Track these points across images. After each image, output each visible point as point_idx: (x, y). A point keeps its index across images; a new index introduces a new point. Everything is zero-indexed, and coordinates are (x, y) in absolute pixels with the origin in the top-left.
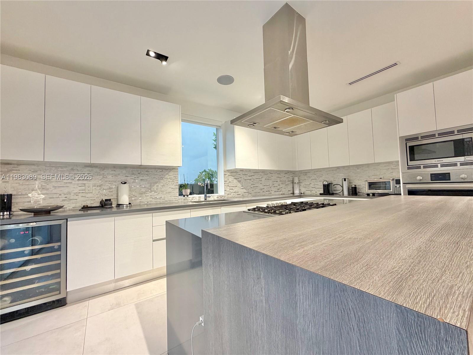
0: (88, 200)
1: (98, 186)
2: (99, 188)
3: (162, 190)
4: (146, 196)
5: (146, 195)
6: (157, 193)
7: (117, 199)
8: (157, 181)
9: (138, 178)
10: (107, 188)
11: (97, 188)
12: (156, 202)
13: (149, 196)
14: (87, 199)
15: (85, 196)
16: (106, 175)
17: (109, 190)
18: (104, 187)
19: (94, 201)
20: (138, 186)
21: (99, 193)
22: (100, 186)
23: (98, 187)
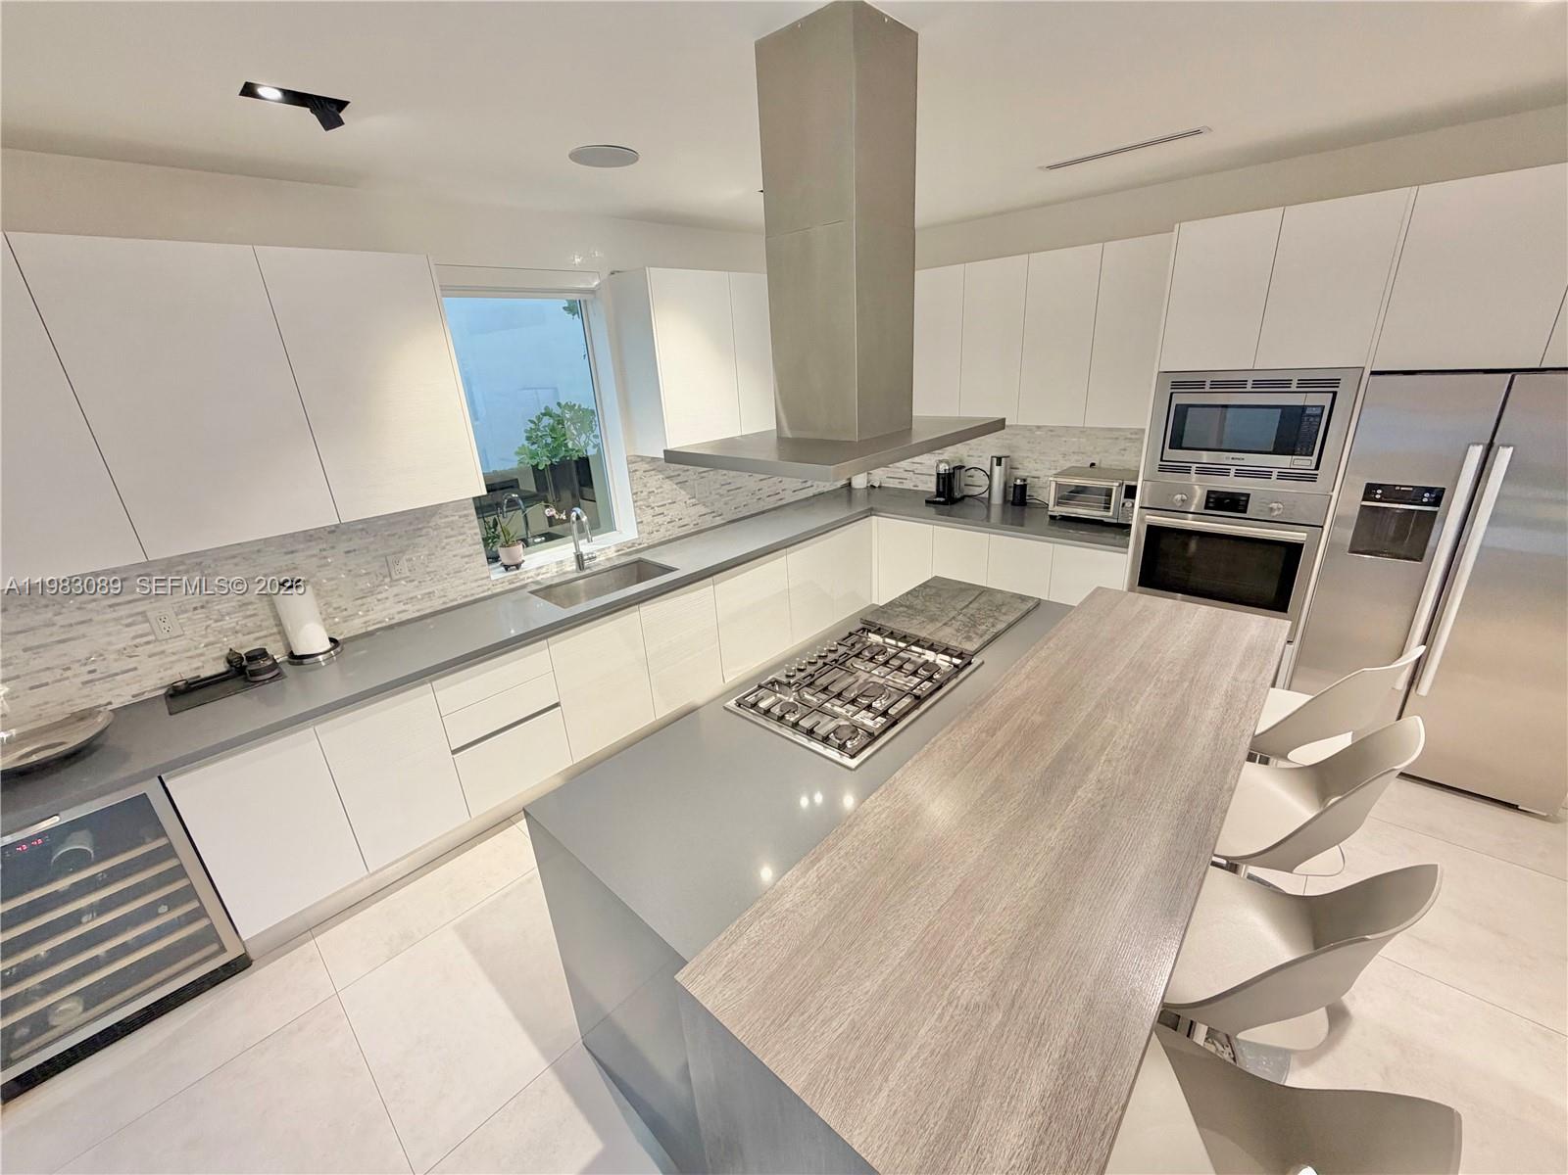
0: (179, 661)
1: (195, 609)
2: (200, 614)
3: (428, 570)
4: (379, 600)
5: (379, 597)
6: (416, 583)
7: (279, 633)
8: (406, 543)
9: (333, 548)
10: (234, 607)
11: (195, 617)
12: (418, 611)
13: (391, 599)
14: (174, 658)
15: (163, 652)
16: (212, 566)
17: (241, 614)
18: (217, 608)
19: (202, 658)
20: (343, 576)
21: (209, 630)
22: (202, 607)
23: (196, 612)
